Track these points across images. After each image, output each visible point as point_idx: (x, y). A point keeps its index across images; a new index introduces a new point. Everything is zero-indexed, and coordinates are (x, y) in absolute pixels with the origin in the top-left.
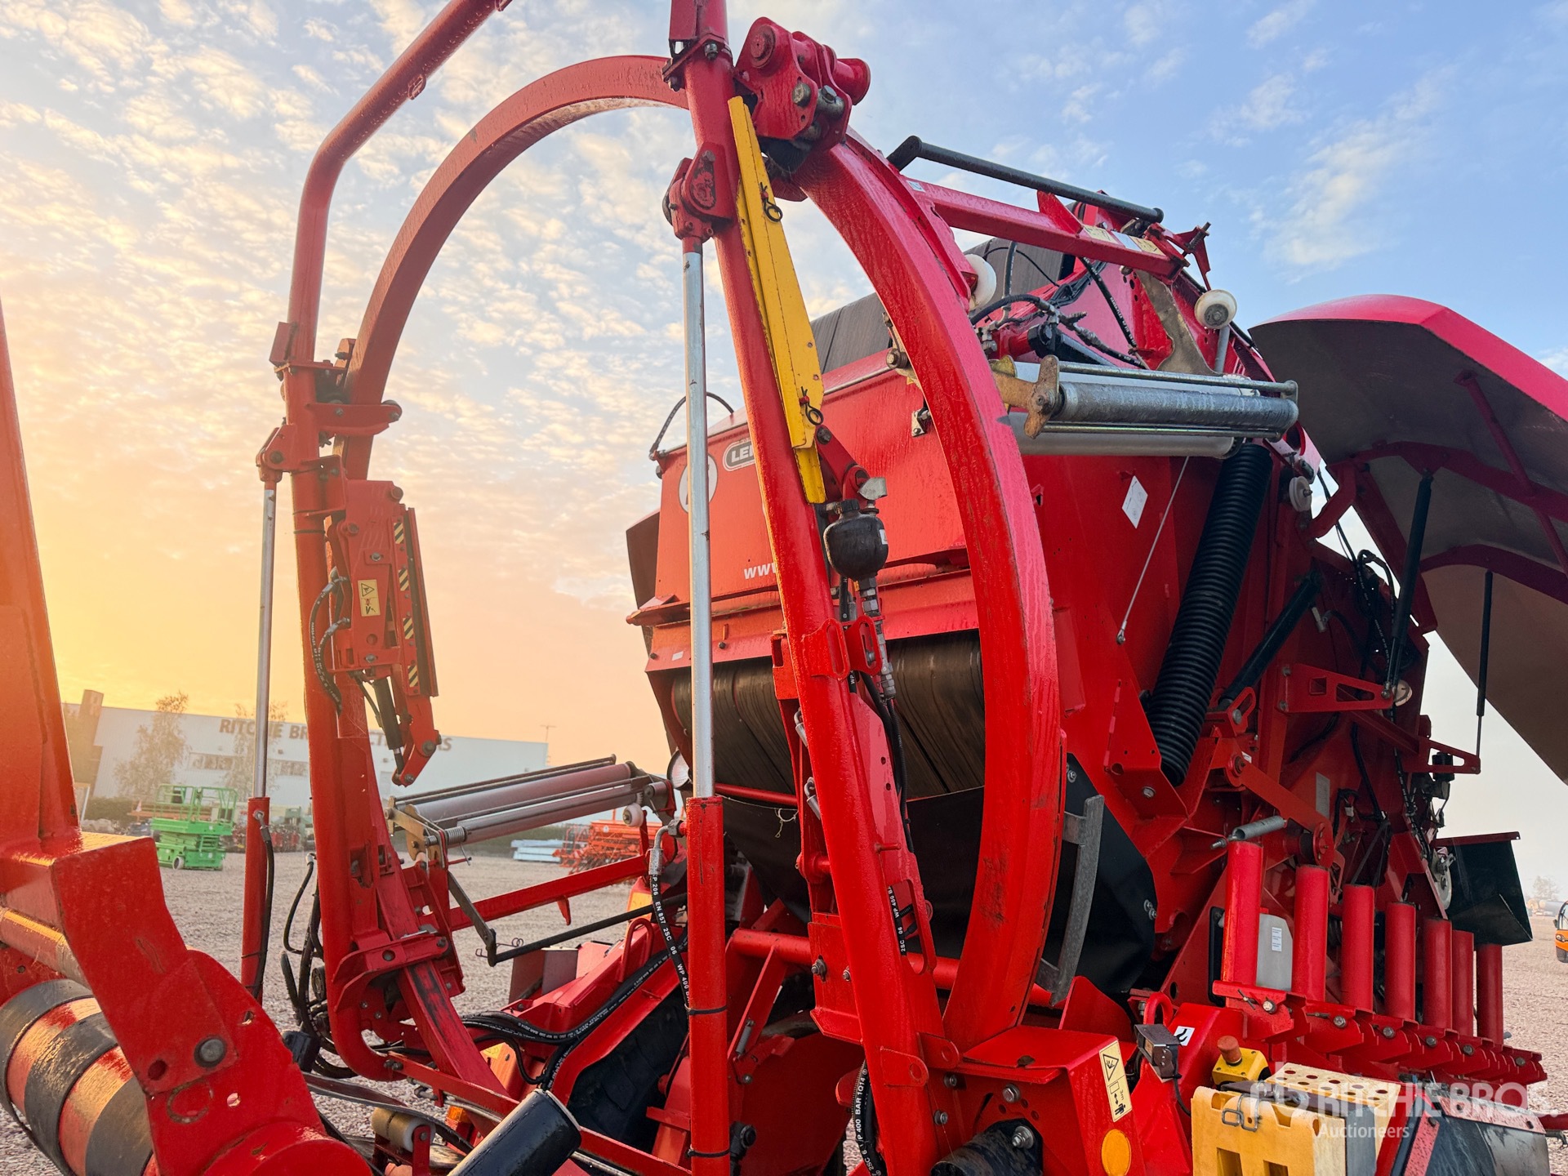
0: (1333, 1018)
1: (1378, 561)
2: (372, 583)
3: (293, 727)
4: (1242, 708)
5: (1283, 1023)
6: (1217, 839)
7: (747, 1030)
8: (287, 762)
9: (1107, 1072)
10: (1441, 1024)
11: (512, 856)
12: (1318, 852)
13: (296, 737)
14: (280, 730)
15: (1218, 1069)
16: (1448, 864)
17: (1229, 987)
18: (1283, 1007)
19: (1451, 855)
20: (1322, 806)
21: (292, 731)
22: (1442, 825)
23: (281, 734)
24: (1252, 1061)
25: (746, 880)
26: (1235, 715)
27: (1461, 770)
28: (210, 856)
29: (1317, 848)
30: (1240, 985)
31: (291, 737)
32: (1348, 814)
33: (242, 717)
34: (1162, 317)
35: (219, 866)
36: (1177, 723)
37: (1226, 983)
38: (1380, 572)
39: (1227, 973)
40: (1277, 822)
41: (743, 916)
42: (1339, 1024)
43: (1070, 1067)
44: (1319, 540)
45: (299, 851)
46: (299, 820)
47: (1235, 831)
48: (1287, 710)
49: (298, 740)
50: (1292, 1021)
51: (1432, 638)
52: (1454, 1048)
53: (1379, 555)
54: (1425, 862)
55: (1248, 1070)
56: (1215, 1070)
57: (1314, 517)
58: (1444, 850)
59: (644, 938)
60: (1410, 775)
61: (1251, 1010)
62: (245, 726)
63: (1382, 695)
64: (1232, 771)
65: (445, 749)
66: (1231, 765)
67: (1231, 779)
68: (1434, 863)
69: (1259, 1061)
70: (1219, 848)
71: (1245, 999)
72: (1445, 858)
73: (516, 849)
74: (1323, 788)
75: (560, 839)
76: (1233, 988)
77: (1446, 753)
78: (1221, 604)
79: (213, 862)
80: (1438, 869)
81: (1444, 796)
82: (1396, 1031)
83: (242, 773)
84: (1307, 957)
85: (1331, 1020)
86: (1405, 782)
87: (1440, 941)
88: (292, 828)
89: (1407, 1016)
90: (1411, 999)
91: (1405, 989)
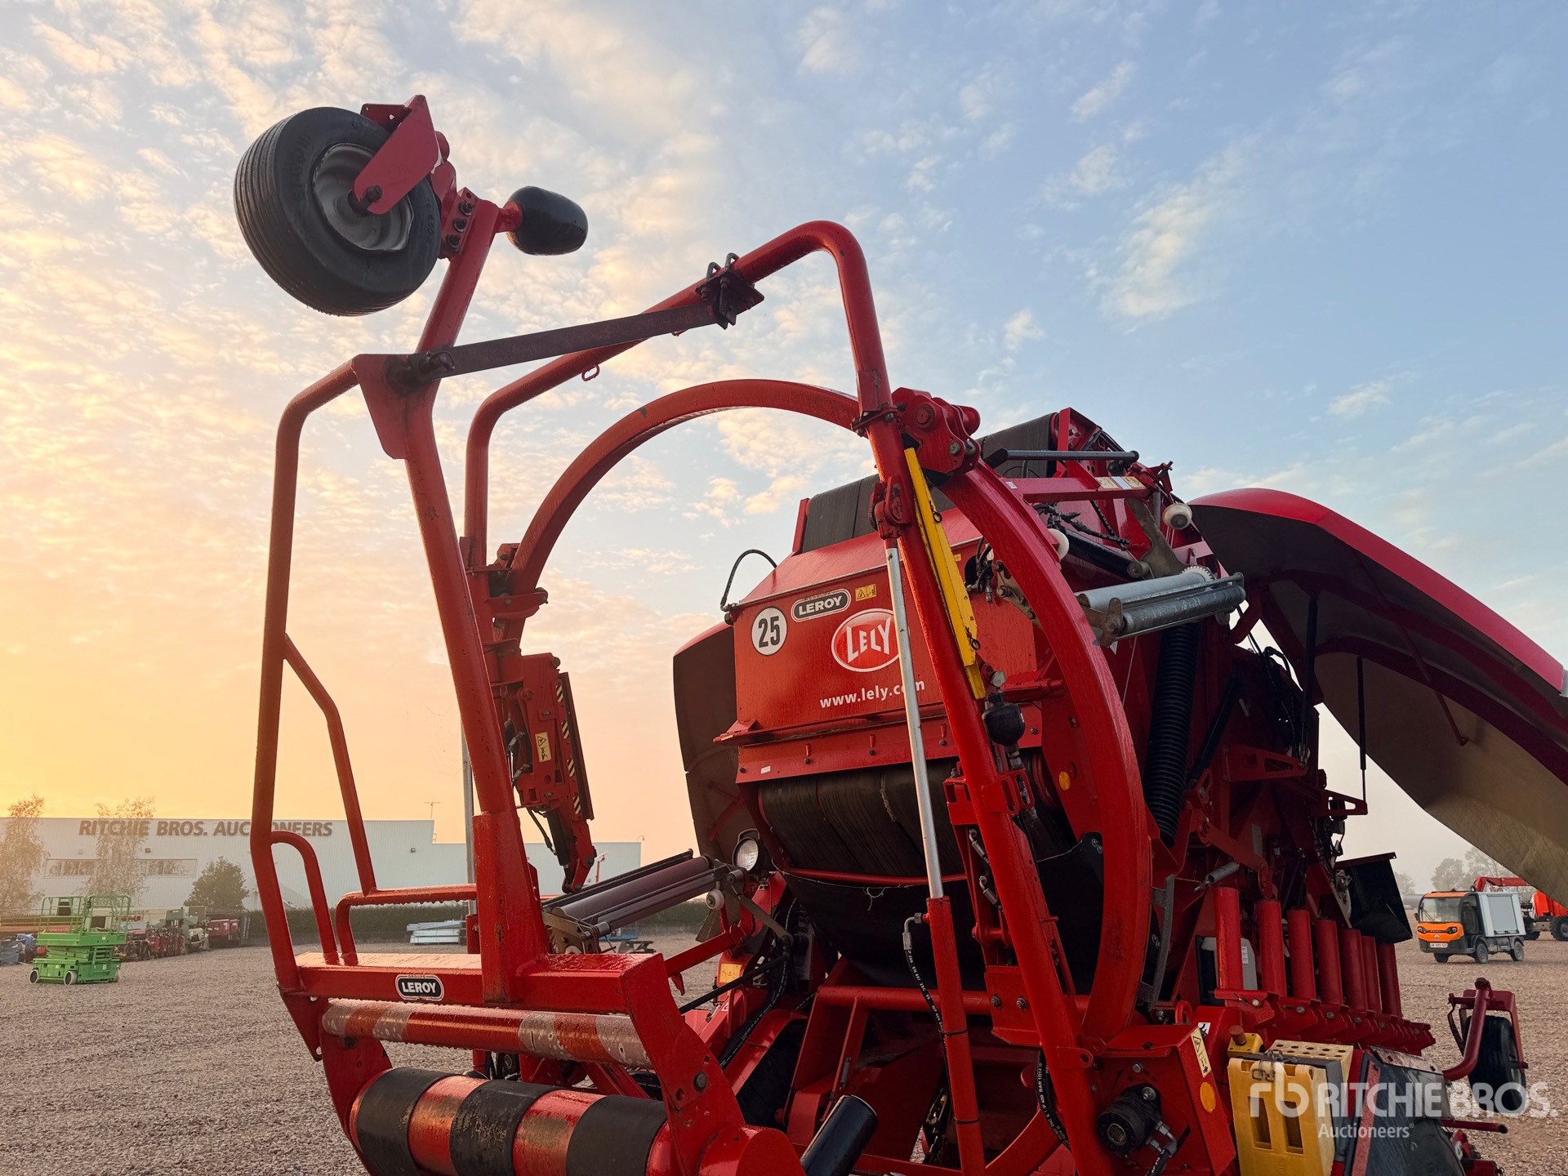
0: (1296, 1008)
1: (1278, 654)
2: (544, 735)
3: (160, 823)
4: (1205, 786)
5: (1269, 1014)
6: (1197, 885)
7: (847, 1064)
8: (154, 861)
9: (1196, 1047)
10: (1360, 1007)
11: (408, 941)
12: (1262, 886)
13: (164, 834)
14: (147, 828)
15: (1231, 1049)
16: (1347, 883)
17: (1226, 992)
18: (1266, 1002)
19: (1349, 876)
20: (1258, 849)
21: (159, 829)
22: (1341, 853)
23: (148, 831)
24: (1254, 1040)
25: (810, 946)
26: (1201, 791)
27: (1352, 812)
28: (105, 967)
29: (1261, 883)
30: (1233, 990)
31: (159, 834)
32: (1276, 853)
33: (105, 817)
34: (1142, 524)
35: (115, 978)
36: (1164, 802)
37: (1223, 990)
38: (1279, 661)
39: (1222, 983)
40: (1233, 867)
41: (811, 975)
42: (1300, 1012)
43: (1179, 1045)
44: (1239, 645)
45: (184, 954)
46: (181, 922)
47: (1207, 877)
48: (1230, 780)
49: (167, 837)
50: (1273, 1011)
51: (1321, 708)
52: (1373, 1024)
53: (1279, 649)
54: (1332, 886)
55: (1252, 1047)
56: (1229, 1050)
57: (1232, 628)
58: (1341, 873)
59: (741, 999)
60: (1316, 819)
61: (1243, 1007)
62: (107, 826)
63: (1299, 766)
64: (1202, 833)
65: (325, 835)
66: (1201, 828)
67: (1202, 839)
68: (1337, 884)
69: (1257, 1041)
70: (1199, 890)
71: (1240, 999)
72: (1344, 879)
73: (411, 933)
74: (1256, 834)
75: (457, 919)
76: (1228, 992)
77: (1340, 799)
78: (1183, 709)
79: (108, 973)
80: (1340, 889)
81: (1342, 831)
82: (1335, 1014)
83: (107, 876)
84: (1271, 966)
85: (1294, 1009)
86: (1314, 825)
87: (1354, 945)
88: (175, 931)
89: (1339, 1002)
90: (1340, 991)
91: (1335, 984)
